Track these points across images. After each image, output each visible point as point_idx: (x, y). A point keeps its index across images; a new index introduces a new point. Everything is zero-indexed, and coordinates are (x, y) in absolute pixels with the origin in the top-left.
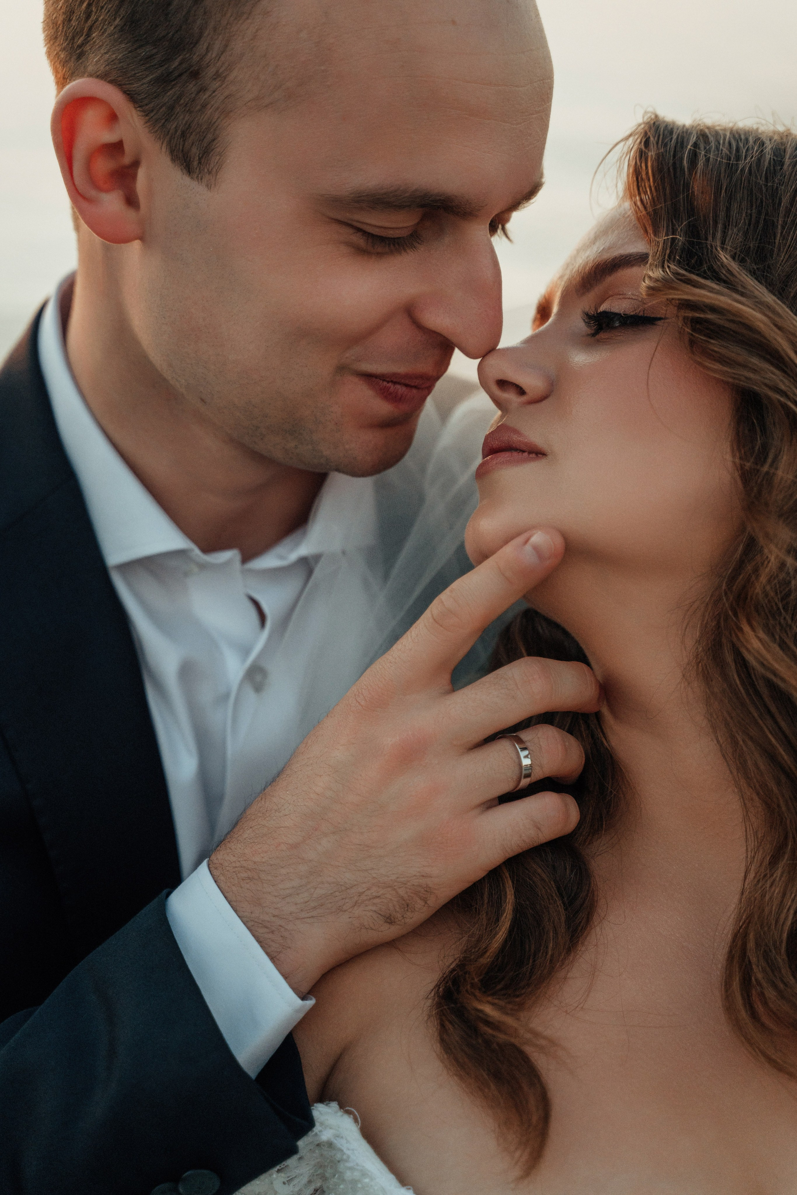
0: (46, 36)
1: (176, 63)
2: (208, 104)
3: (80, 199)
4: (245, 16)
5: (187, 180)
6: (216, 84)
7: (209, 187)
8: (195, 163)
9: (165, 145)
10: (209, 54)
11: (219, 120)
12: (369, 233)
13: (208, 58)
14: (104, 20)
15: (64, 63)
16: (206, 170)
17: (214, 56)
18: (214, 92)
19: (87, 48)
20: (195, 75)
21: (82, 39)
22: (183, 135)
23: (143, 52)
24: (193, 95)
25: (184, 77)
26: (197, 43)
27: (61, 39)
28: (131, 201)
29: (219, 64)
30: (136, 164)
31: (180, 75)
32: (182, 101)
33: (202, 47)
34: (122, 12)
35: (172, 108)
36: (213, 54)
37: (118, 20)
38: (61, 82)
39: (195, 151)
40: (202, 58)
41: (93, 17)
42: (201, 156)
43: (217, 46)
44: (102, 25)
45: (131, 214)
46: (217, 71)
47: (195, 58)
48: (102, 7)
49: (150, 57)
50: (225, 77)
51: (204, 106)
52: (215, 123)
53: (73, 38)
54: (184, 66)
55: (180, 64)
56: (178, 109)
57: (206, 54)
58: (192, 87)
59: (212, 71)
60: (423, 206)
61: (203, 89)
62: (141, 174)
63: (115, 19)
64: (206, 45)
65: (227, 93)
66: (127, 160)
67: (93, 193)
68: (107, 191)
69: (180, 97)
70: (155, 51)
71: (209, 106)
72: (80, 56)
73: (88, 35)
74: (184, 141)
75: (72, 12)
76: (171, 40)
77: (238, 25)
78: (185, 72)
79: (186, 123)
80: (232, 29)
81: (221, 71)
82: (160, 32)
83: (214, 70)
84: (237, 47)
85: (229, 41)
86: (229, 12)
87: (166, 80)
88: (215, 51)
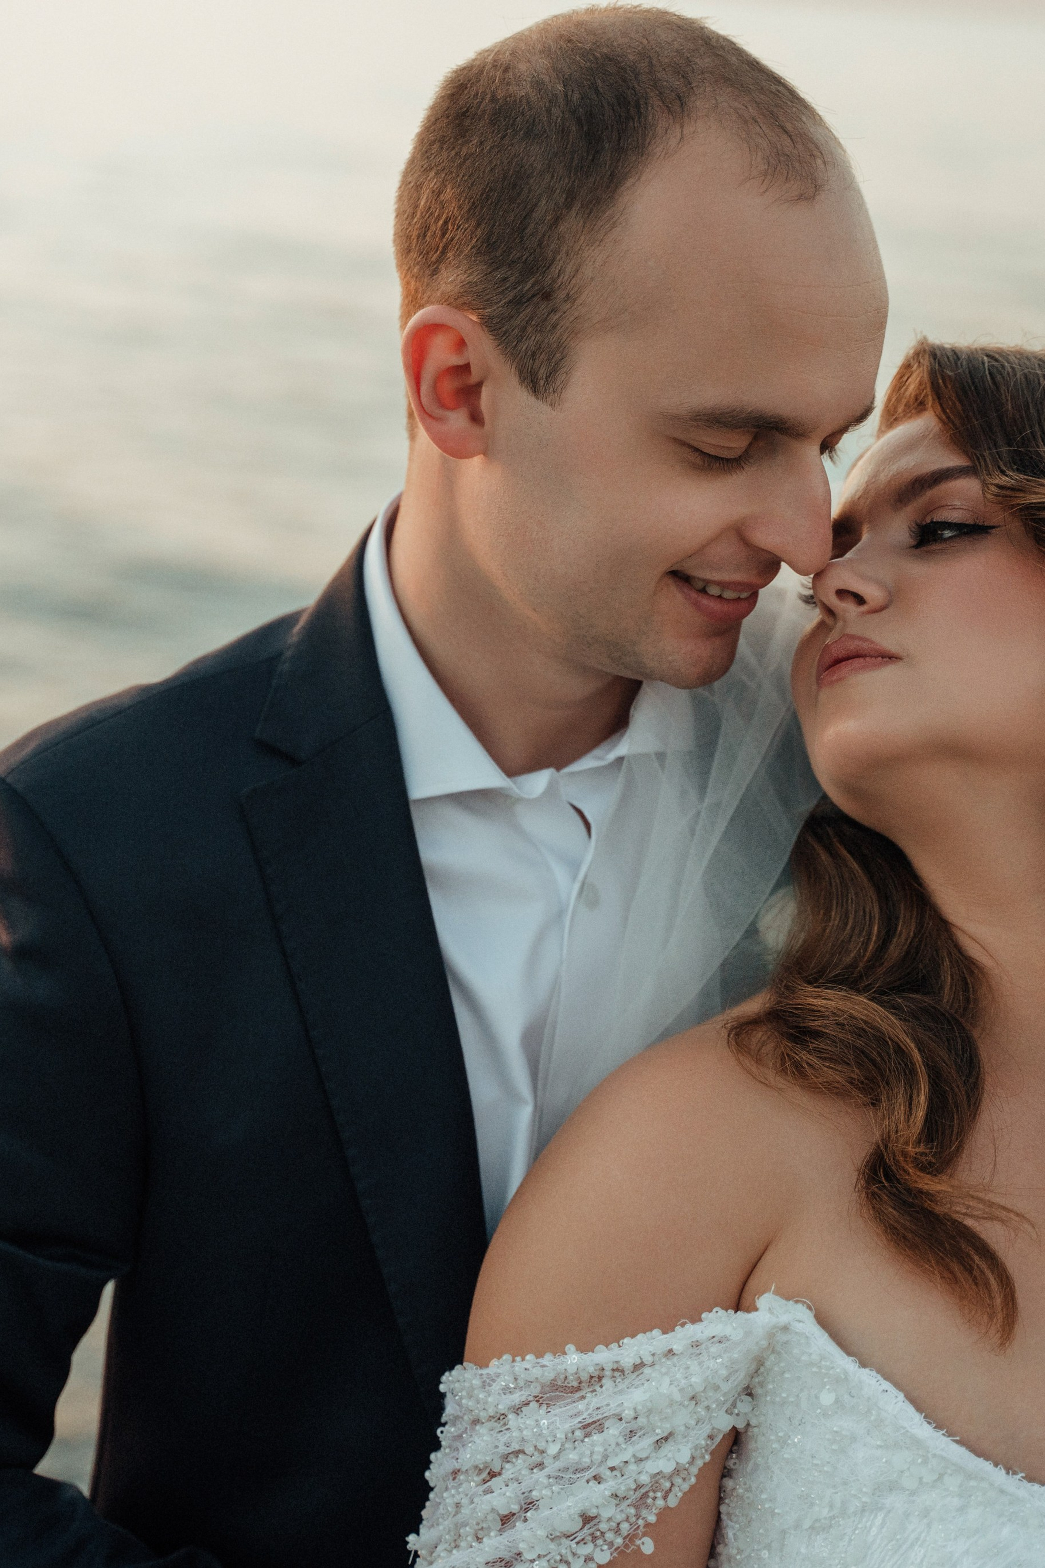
1: (529, 285)
2: (558, 325)
3: (425, 416)
4: (598, 242)
5: (532, 400)
6: (565, 306)
7: (552, 405)
8: (542, 383)
9: (514, 365)
10: (562, 277)
11: (568, 339)
12: (705, 453)
13: (559, 281)
14: (460, 241)
15: (417, 278)
16: (552, 389)
17: (565, 279)
18: (564, 313)
19: (442, 266)
20: (547, 296)
21: (437, 255)
22: (533, 354)
23: (498, 275)
24: (545, 316)
25: (535, 299)
26: (550, 265)
27: (414, 255)
28: (476, 418)
29: (571, 285)
30: (481, 383)
31: (534, 296)
32: (533, 323)
33: (555, 270)
34: (479, 232)
35: (524, 329)
36: (565, 277)
38: (412, 302)
39: (542, 372)
40: (554, 281)
42: (548, 375)
43: (569, 269)
44: (458, 244)
45: (476, 430)
46: (568, 294)
47: (548, 281)
48: (459, 226)
49: (504, 280)
50: (575, 300)
51: (554, 327)
52: (563, 343)
53: (428, 254)
54: (537, 288)
55: (533, 286)
56: (529, 329)
57: (559, 276)
58: (544, 308)
59: (562, 295)
60: (757, 426)
61: (554, 310)
62: (486, 393)
63: (472, 239)
64: (559, 267)
65: (576, 314)
66: (474, 378)
67: (437, 412)
68: (453, 409)
69: (531, 319)
70: (509, 273)
71: (559, 327)
72: (434, 273)
73: (443, 253)
74: (534, 360)
75: (426, 228)
76: (525, 262)
77: (590, 251)
78: (538, 294)
79: (537, 342)
80: (583, 255)
81: (571, 293)
82: (515, 255)
83: (565, 292)
84: (588, 271)
85: (580, 265)
86: (582, 238)
87: (518, 302)
88: (567, 274)
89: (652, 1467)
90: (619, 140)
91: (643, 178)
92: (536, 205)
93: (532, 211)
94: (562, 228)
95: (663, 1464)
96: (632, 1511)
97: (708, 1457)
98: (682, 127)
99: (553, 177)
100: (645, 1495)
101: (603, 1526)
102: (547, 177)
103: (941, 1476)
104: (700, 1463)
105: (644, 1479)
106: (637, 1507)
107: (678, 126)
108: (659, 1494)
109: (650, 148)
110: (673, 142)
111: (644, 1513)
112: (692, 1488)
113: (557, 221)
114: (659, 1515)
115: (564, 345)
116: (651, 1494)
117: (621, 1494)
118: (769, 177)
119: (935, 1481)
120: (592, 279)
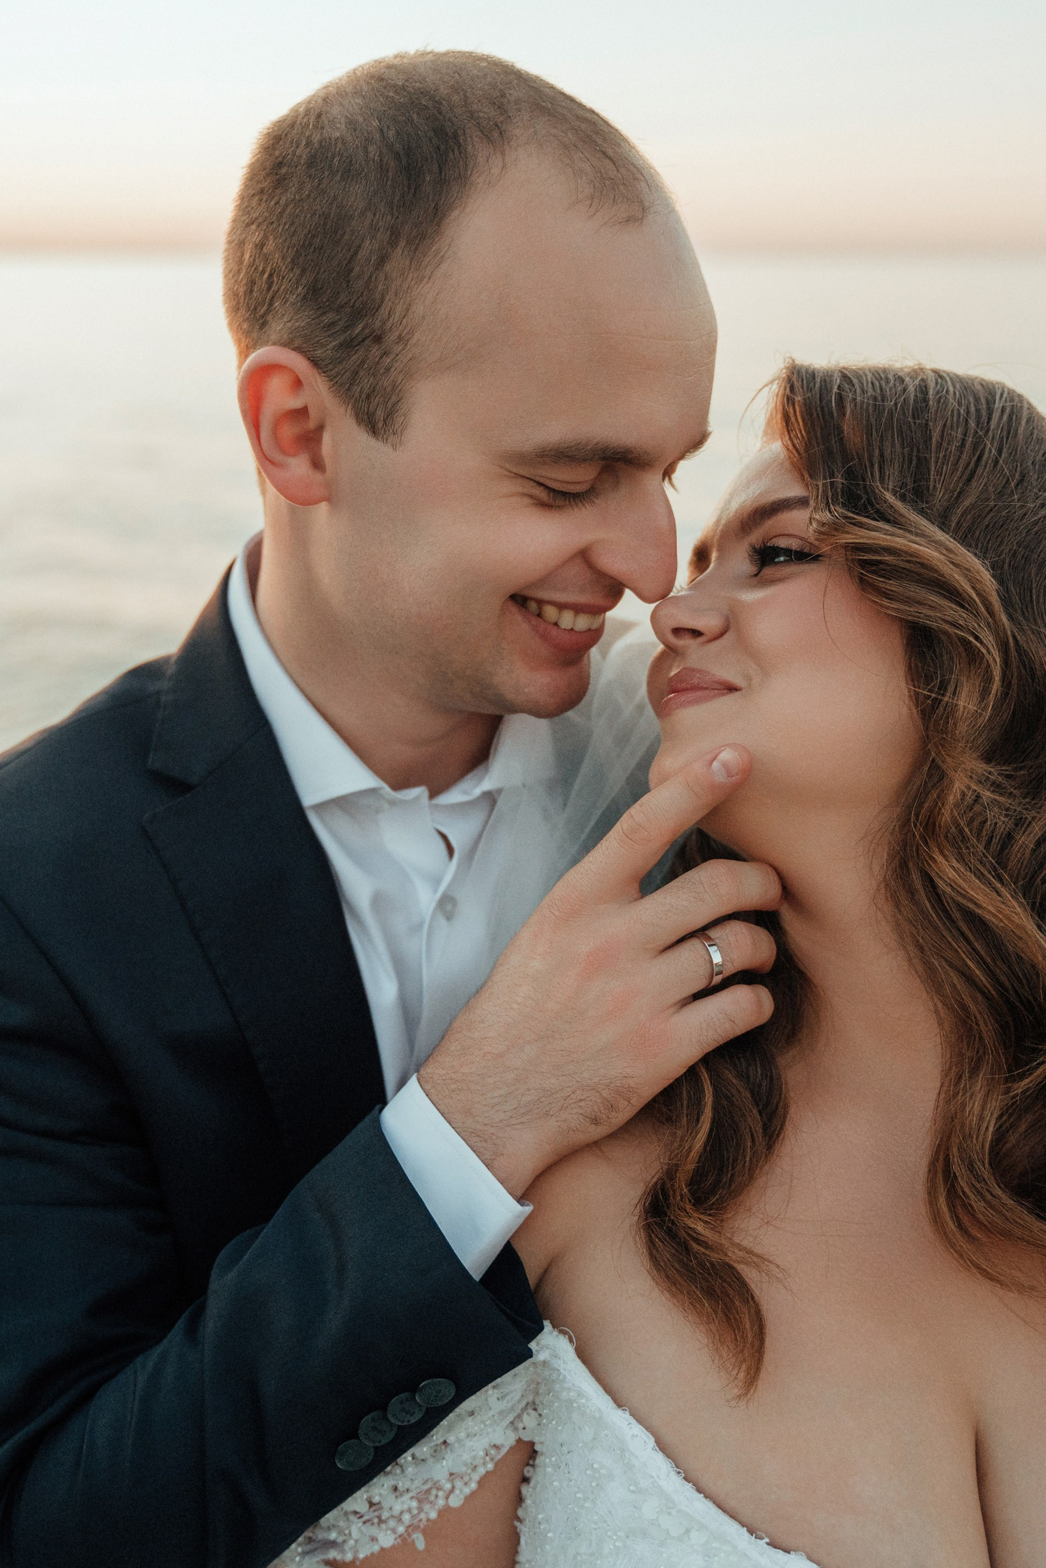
0: (227, 310)
3: (267, 463)
4: (425, 280)
5: (372, 441)
6: (397, 349)
7: (394, 447)
8: (380, 424)
9: (350, 407)
10: (391, 319)
11: (403, 382)
12: (551, 489)
13: (389, 324)
14: (286, 291)
15: (248, 333)
16: (391, 431)
17: (396, 320)
18: (397, 355)
19: (270, 317)
21: (265, 308)
22: (368, 397)
24: (377, 359)
25: (367, 342)
26: (379, 306)
27: (243, 311)
28: (317, 464)
29: (401, 328)
30: (321, 428)
31: (363, 341)
32: (366, 366)
33: (384, 312)
34: (304, 281)
35: (356, 373)
36: (395, 318)
37: (300, 289)
38: (244, 353)
39: (380, 414)
40: (384, 323)
41: (274, 288)
42: (386, 417)
43: (399, 309)
44: (284, 294)
45: (318, 477)
46: (400, 334)
47: (378, 324)
48: (283, 278)
49: (333, 324)
51: (388, 370)
52: (399, 385)
53: (255, 309)
54: (367, 331)
55: (363, 329)
56: (362, 373)
57: (389, 318)
58: (375, 352)
59: (392, 336)
60: (604, 459)
61: (385, 354)
62: (326, 437)
63: (297, 288)
64: (388, 308)
65: (410, 355)
66: (312, 424)
67: (279, 457)
68: (294, 455)
69: (363, 362)
70: (338, 317)
71: (393, 370)
72: (263, 325)
73: (271, 304)
74: (369, 403)
75: (253, 283)
76: (353, 306)
77: (419, 290)
78: (368, 337)
79: (371, 385)
80: (413, 294)
81: (403, 335)
82: (343, 298)
83: (397, 334)
84: (419, 309)
85: (410, 305)
86: (411, 275)
87: (349, 345)
88: (397, 314)
90: (441, 172)
91: (467, 210)
92: (360, 246)
93: (356, 253)
94: (388, 267)
96: (414, 1504)
97: (491, 1466)
98: (503, 154)
99: (375, 215)
100: (428, 1491)
102: (369, 215)
103: (687, 1531)
104: (482, 1471)
106: (420, 1501)
107: (499, 155)
108: (441, 1493)
109: (473, 178)
110: (496, 171)
111: (427, 1507)
113: (383, 260)
115: (399, 388)
116: (434, 1491)
118: (596, 201)
119: (682, 1535)
120: (423, 318)
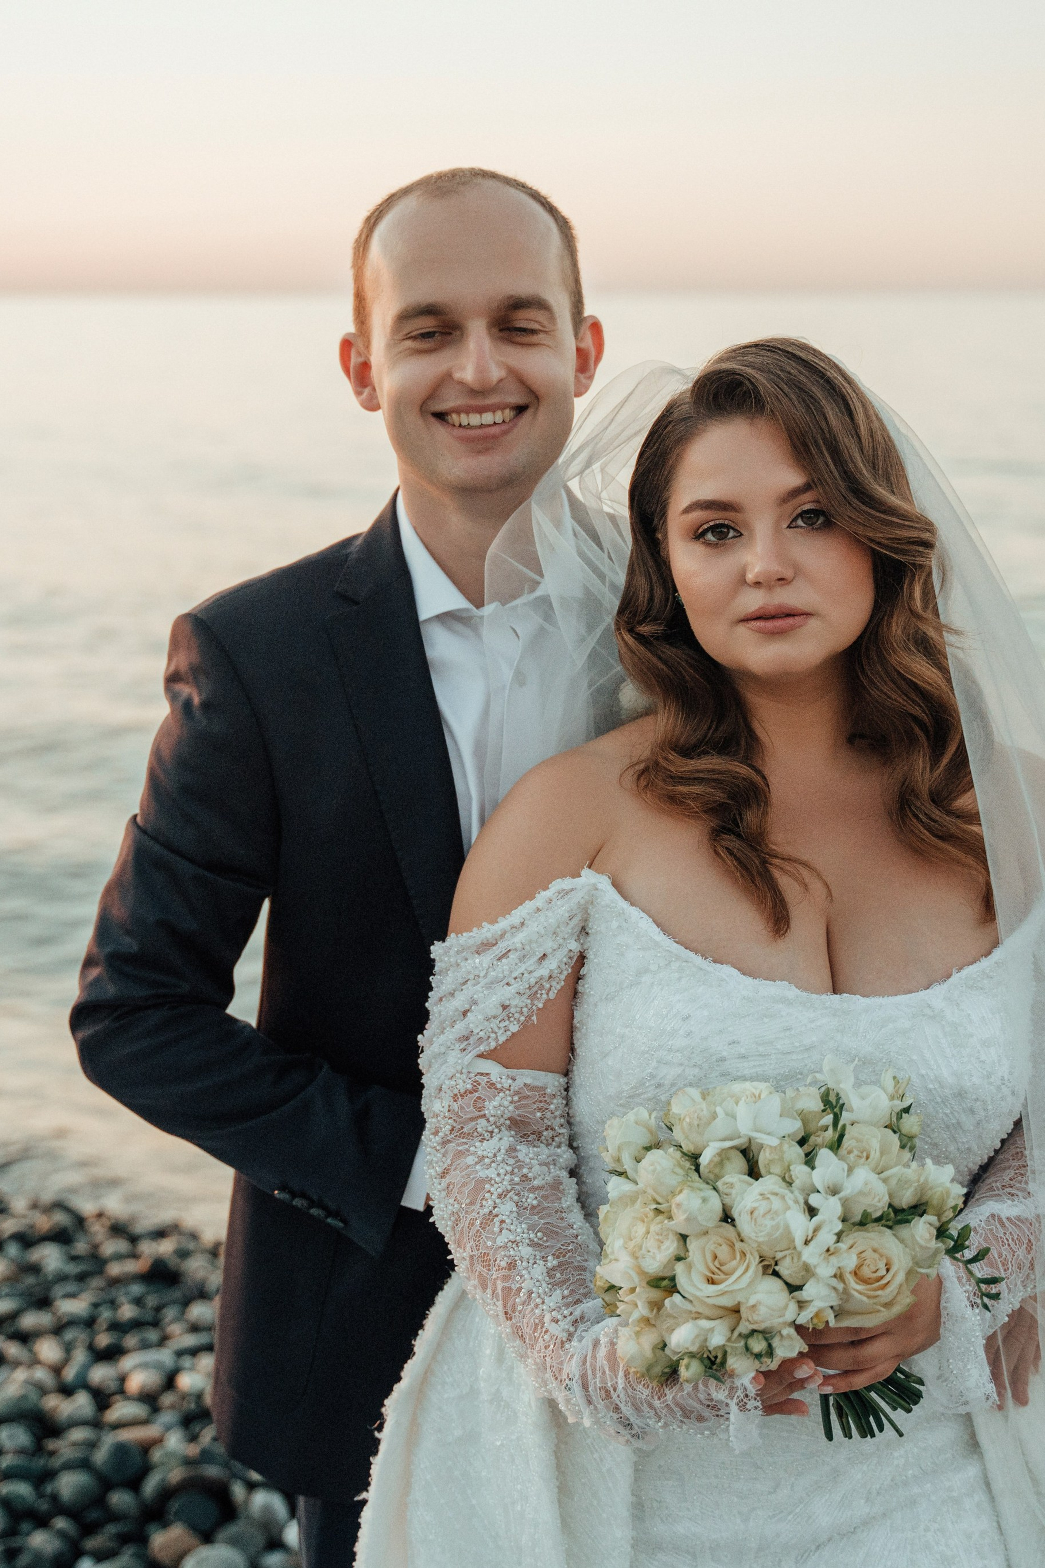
89: (537, 974)
95: (544, 972)
96: (529, 1001)
97: (570, 970)
100: (536, 992)
101: (513, 1010)
103: (670, 962)
104: (565, 973)
105: (533, 981)
106: (532, 1000)
108: (543, 992)
111: (536, 1002)
112: (562, 987)
114: (545, 1004)
116: (539, 992)
117: (522, 992)
119: (666, 965)
